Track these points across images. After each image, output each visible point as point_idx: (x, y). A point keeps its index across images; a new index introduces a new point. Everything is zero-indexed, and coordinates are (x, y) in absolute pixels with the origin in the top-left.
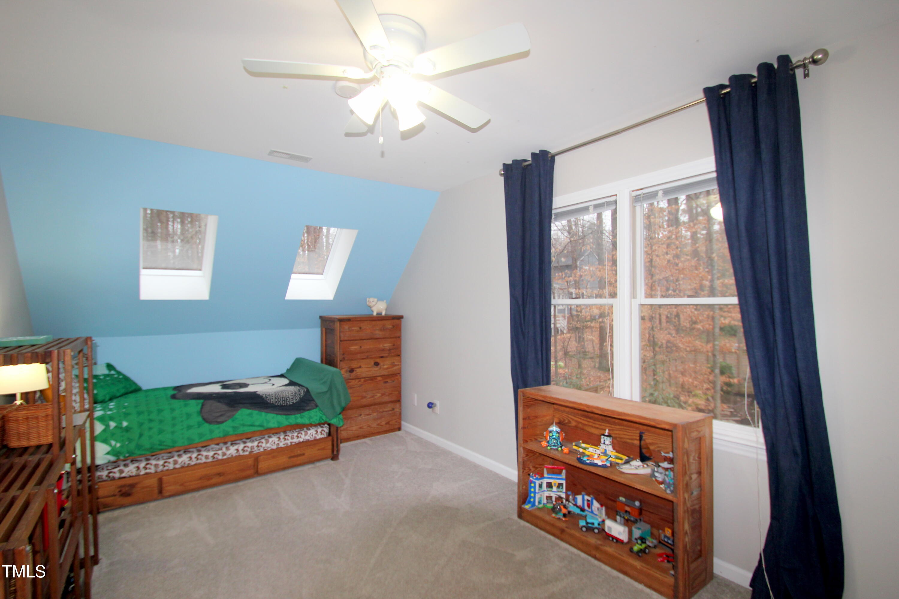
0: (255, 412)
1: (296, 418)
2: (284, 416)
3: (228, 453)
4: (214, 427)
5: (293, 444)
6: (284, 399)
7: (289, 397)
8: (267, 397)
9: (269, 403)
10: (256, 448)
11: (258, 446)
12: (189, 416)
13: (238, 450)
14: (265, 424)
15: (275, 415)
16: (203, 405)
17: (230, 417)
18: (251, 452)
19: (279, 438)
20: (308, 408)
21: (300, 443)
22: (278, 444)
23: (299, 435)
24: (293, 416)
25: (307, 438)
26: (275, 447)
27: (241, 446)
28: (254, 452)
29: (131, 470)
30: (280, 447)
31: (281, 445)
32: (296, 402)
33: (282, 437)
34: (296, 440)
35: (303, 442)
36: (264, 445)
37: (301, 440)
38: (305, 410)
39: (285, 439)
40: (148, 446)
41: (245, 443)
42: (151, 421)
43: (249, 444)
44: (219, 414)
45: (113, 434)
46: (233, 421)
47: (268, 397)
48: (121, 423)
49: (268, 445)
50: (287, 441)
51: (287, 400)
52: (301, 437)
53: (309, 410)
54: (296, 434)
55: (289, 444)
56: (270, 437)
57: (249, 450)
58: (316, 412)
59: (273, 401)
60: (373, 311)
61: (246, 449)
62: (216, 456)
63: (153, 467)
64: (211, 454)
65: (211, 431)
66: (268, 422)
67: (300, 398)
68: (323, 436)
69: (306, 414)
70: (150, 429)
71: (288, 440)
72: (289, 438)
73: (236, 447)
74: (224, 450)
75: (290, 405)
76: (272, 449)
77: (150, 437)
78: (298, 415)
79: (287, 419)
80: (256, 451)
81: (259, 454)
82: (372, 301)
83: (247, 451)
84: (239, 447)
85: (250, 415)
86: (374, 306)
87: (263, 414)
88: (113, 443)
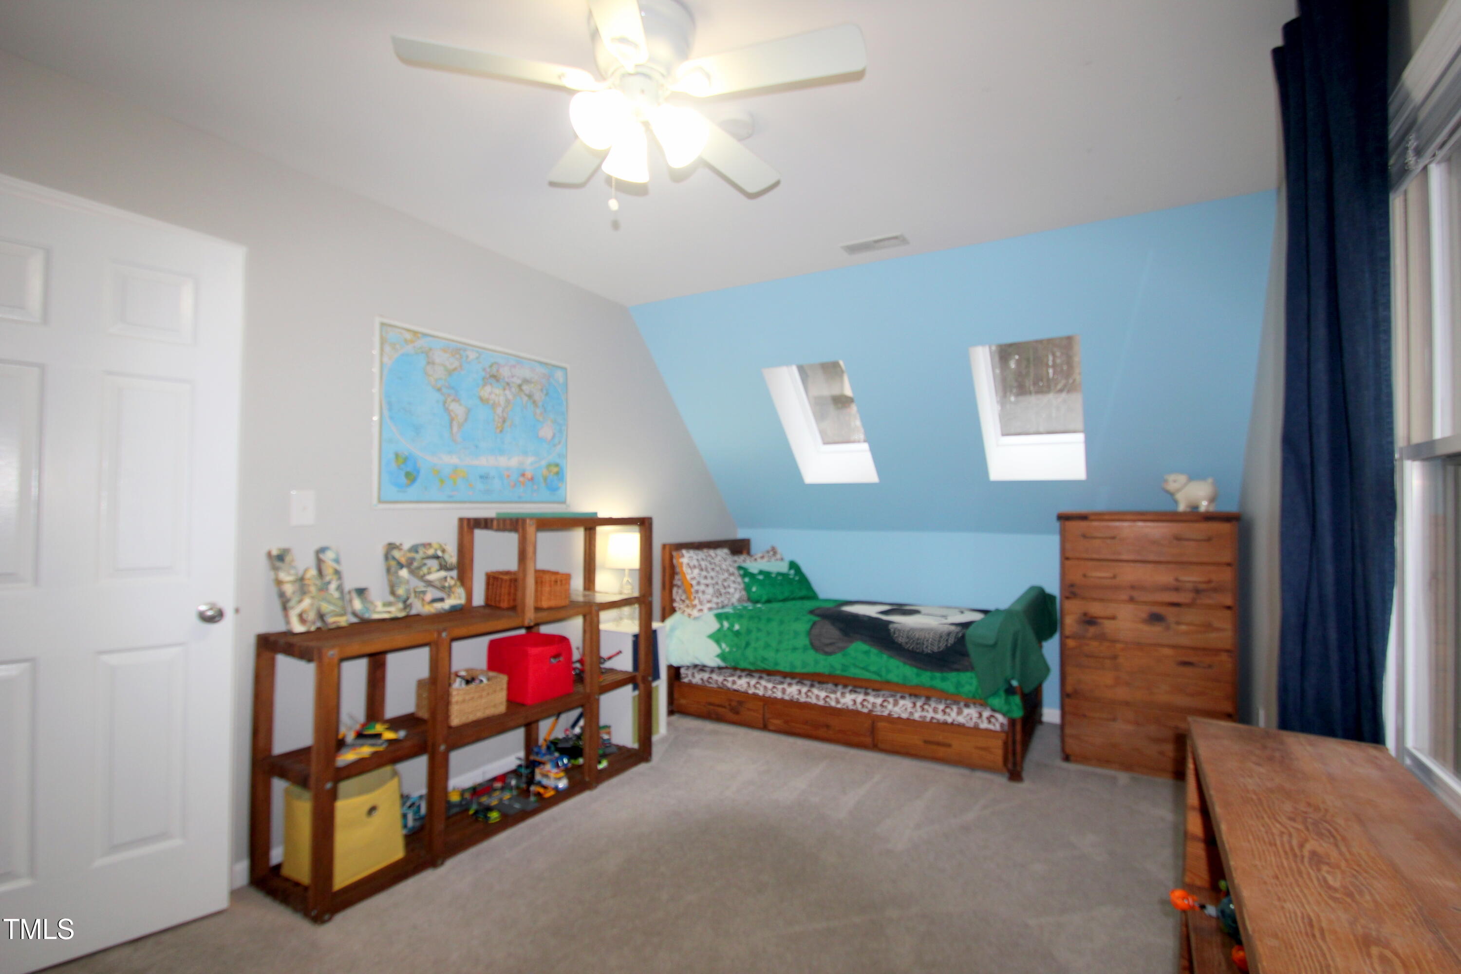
0: (874, 651)
1: (932, 679)
2: (915, 670)
3: (843, 701)
4: (820, 657)
5: (934, 721)
6: (919, 642)
7: (927, 641)
8: (894, 633)
9: (897, 643)
10: (879, 708)
11: (882, 705)
12: (796, 634)
13: (855, 701)
14: (883, 673)
15: (901, 664)
16: (815, 624)
17: (842, 649)
18: (871, 711)
19: (914, 704)
20: (955, 666)
21: (945, 723)
22: (911, 713)
23: (948, 710)
24: (928, 674)
25: (961, 719)
26: (905, 716)
27: (860, 698)
28: (874, 713)
29: (742, 683)
30: (912, 718)
31: (917, 716)
32: (939, 652)
33: (919, 704)
34: (940, 717)
35: (952, 724)
36: (890, 707)
37: (950, 720)
38: (952, 670)
39: (923, 709)
40: (751, 659)
41: (866, 694)
42: (759, 630)
43: (871, 699)
44: (828, 641)
45: (725, 636)
46: (844, 655)
47: (897, 633)
48: (733, 626)
49: (897, 709)
50: (924, 714)
51: (923, 644)
52: (949, 715)
53: (958, 670)
54: (941, 707)
55: (928, 719)
56: (903, 697)
57: (870, 706)
58: (972, 678)
59: (901, 640)
60: (1176, 502)
61: (865, 703)
62: (828, 700)
63: (762, 689)
64: (823, 694)
65: (817, 662)
66: (888, 671)
67: (946, 645)
68: (991, 727)
69: (953, 676)
70: (757, 639)
71: (927, 711)
72: (931, 710)
73: (853, 696)
74: (839, 694)
75: (928, 655)
76: (899, 718)
77: (755, 649)
78: (938, 675)
79: (918, 675)
80: (878, 711)
81: (881, 718)
82: (1175, 481)
83: (867, 707)
84: (857, 697)
85: (867, 653)
86: (1179, 490)
87: (885, 657)
88: (724, 646)
